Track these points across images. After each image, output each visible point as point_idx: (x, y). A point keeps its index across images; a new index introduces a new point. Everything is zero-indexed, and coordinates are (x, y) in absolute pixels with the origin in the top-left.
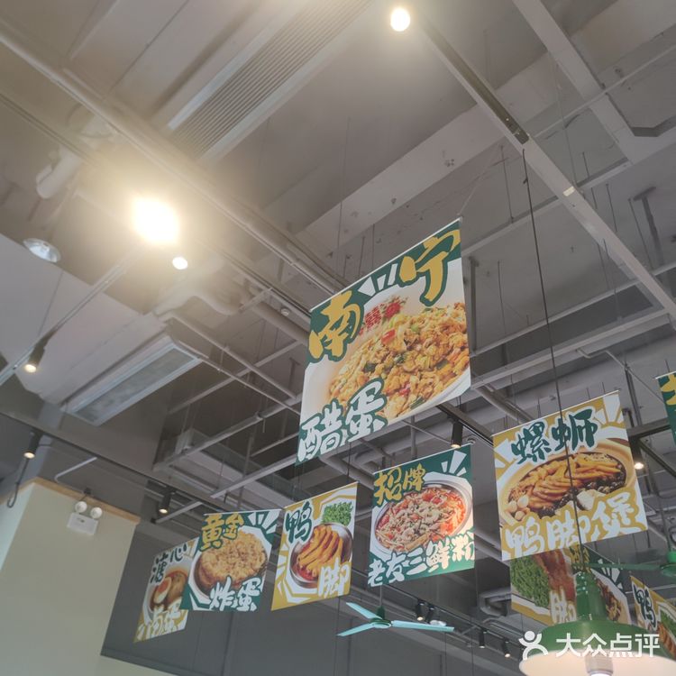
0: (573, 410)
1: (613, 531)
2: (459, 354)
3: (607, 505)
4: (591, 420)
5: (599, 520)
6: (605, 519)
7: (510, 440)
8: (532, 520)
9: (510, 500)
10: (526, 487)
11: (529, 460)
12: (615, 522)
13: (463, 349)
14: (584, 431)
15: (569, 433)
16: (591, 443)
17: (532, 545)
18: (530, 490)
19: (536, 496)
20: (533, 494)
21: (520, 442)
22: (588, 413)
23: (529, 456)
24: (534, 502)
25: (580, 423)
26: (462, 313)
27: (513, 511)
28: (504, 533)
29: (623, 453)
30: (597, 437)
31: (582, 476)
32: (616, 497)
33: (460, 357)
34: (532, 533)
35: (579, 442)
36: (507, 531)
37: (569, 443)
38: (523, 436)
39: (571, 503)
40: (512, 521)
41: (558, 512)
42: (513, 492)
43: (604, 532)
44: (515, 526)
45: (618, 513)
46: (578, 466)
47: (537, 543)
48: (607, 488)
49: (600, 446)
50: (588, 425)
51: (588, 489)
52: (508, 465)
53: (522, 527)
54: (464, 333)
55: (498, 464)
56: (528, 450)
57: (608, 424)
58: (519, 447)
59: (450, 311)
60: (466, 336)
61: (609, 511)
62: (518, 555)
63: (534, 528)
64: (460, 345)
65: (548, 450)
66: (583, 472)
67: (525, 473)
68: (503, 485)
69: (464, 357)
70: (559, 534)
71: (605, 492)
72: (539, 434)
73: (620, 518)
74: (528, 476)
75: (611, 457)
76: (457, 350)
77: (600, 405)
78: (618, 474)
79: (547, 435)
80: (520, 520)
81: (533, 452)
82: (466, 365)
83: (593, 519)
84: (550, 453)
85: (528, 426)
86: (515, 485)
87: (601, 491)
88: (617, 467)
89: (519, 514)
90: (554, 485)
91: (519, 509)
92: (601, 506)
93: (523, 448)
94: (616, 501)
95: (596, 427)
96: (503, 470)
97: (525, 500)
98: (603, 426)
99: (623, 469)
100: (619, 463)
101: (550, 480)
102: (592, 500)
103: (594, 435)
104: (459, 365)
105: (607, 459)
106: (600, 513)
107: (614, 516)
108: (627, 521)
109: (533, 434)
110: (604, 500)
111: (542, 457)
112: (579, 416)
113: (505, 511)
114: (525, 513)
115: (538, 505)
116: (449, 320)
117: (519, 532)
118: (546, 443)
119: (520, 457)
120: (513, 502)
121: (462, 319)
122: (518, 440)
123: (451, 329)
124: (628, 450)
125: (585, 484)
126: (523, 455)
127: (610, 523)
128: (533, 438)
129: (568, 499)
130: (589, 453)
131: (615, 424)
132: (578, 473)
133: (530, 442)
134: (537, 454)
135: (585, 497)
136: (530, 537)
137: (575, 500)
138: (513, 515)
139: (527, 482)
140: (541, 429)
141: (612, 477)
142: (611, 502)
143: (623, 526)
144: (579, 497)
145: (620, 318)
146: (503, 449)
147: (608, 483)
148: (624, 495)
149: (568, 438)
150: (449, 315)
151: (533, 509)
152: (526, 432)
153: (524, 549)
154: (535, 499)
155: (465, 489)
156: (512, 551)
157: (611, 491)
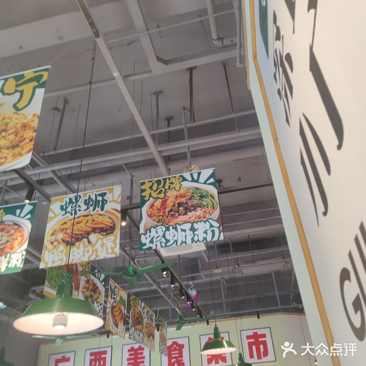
0: (98, 191)
1: (102, 256)
2: (28, 143)
3: (102, 242)
4: (105, 198)
5: (97, 249)
6: (100, 249)
7: (60, 202)
8: (62, 247)
9: (52, 235)
10: (63, 229)
11: (69, 215)
12: (104, 251)
13: (31, 140)
14: (101, 203)
15: (93, 202)
16: (102, 209)
17: (58, 260)
18: (64, 231)
19: (68, 234)
20: (66, 233)
21: (66, 204)
22: (104, 194)
23: (69, 212)
24: (65, 238)
25: (100, 198)
26: (36, 120)
27: (52, 241)
28: (44, 252)
29: (117, 217)
30: (106, 207)
31: (94, 226)
32: (108, 238)
33: (27, 145)
34: (60, 254)
35: (97, 209)
36: (47, 252)
37: (92, 208)
38: (68, 201)
39: (85, 240)
40: (50, 246)
41: (77, 244)
42: (55, 231)
43: (97, 256)
44: (52, 250)
45: (107, 247)
46: (93, 221)
47: (62, 260)
48: (104, 233)
49: (106, 212)
50: (103, 200)
51: (95, 233)
52: (56, 216)
53: (55, 251)
54: (35, 131)
55: (50, 215)
56: (69, 209)
57: (113, 201)
58: (64, 207)
59: (30, 117)
60: (34, 134)
61: (102, 245)
62: (49, 266)
63: (62, 252)
64: (30, 138)
65: (80, 210)
66: (95, 224)
67: (64, 221)
68: (50, 227)
69: (31, 146)
70: (74, 255)
71: (103, 235)
72: (77, 201)
73: (107, 249)
74: (65, 223)
75: (110, 218)
76: (27, 141)
77: (111, 191)
78: (111, 227)
79: (81, 202)
80: (56, 246)
81: (72, 210)
82: (30, 151)
83: (94, 249)
84: (80, 212)
85: (73, 196)
86: (57, 227)
87: (101, 234)
88: (112, 223)
89: (55, 243)
90: (78, 229)
91: (56, 240)
92: (100, 242)
93: (67, 208)
94: (107, 240)
95: (107, 202)
96: (52, 218)
97: (61, 236)
98: (110, 202)
99: (114, 225)
100: (113, 221)
101: (77, 226)
102: (96, 239)
103: (105, 206)
104: (26, 150)
105: (108, 220)
106: (98, 246)
107: (105, 248)
108: (110, 251)
109: (74, 201)
110: (102, 239)
111: (76, 213)
112: (100, 195)
113: (48, 241)
114: (59, 243)
115: (67, 239)
116: (28, 122)
117: (53, 253)
118: (79, 206)
119: (64, 212)
120: (54, 237)
121: (35, 123)
122: (65, 203)
123: (27, 128)
124: (119, 215)
125: (94, 230)
126: (66, 211)
127: (102, 252)
128: (73, 203)
129: (84, 237)
130: (100, 215)
131: (116, 202)
132: (92, 224)
133: (71, 205)
134: (73, 212)
135: (93, 237)
136: (58, 256)
137: (87, 238)
138: (52, 243)
139: (64, 226)
140: (79, 198)
141: (108, 228)
142: (105, 241)
143: (107, 253)
144: (90, 237)
145: (131, 149)
146: (55, 207)
147: (106, 231)
148: (112, 237)
149: (91, 205)
150: (28, 120)
151: (64, 241)
152: (70, 199)
153: (53, 262)
154: (66, 236)
155: (27, 226)
156: (47, 263)
157: (106, 235)
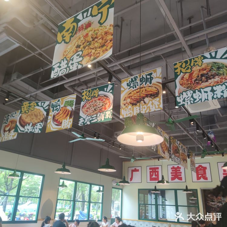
0: (147, 73)
1: (153, 110)
2: (109, 43)
3: (152, 102)
4: (152, 76)
5: (149, 106)
6: (151, 106)
7: (126, 82)
8: (130, 106)
9: (124, 100)
10: (130, 96)
11: (132, 88)
12: (154, 107)
13: (111, 41)
14: (149, 79)
16: (150, 83)
17: (129, 114)
18: (131, 97)
19: (132, 99)
20: (131, 99)
21: (130, 82)
22: (151, 74)
23: (132, 87)
24: (131, 101)
25: (149, 77)
26: (112, 28)
27: (125, 104)
28: (121, 110)
29: (159, 86)
31: (147, 93)
33: (109, 44)
34: (129, 110)
35: (147, 83)
36: (122, 110)
37: (144, 83)
38: (131, 80)
39: (142, 102)
40: (124, 107)
41: (138, 104)
42: (125, 98)
43: (150, 110)
44: (125, 108)
45: (155, 104)
46: (146, 90)
47: (131, 113)
48: (153, 97)
49: (153, 84)
50: (151, 77)
51: (147, 97)
52: (125, 89)
53: (127, 109)
54: (112, 35)
55: (122, 89)
56: (132, 85)
57: (157, 77)
58: (129, 84)
59: (108, 27)
60: (112, 36)
61: (152, 104)
62: (125, 117)
63: (130, 109)
64: (110, 40)
65: (138, 85)
66: (147, 92)
67: (130, 92)
68: (123, 96)
69: (111, 44)
70: (137, 110)
71: (152, 98)
72: (136, 80)
73: (155, 106)
74: (131, 93)
75: (156, 88)
76: (109, 41)
77: (155, 71)
78: (157, 93)
79: (138, 80)
80: (127, 107)
81: (133, 86)
82: (111, 47)
84: (138, 86)
85: (132, 77)
86: (126, 96)
87: (151, 98)
88: (157, 91)
89: (127, 105)
90: (138, 96)
91: (127, 103)
92: (151, 102)
93: (130, 84)
94: (155, 101)
95: (153, 78)
96: (123, 91)
97: (129, 100)
98: (155, 78)
99: (159, 91)
100: (158, 89)
101: (137, 94)
102: (148, 100)
103: (152, 81)
104: (109, 47)
105: (155, 89)
106: (150, 105)
107: (154, 105)
108: (157, 107)
109: (134, 80)
110: (152, 100)
111: (136, 87)
112: (148, 75)
113: (122, 104)
114: (128, 104)
115: (132, 102)
116: (107, 30)
117: (126, 110)
118: (137, 83)
119: (129, 87)
120: (125, 101)
121: (112, 30)
122: (129, 82)
123: (108, 34)
124: (161, 85)
125: (147, 96)
126: (130, 86)
127: (152, 108)
128: (134, 81)
129: (142, 100)
130: (150, 86)
131: (158, 77)
132: (145, 92)
133: (133, 82)
134: (134, 86)
135: (146, 100)
136: (129, 111)
137: (143, 100)
138: (125, 105)
139: (130, 95)
140: (136, 78)
141: (155, 93)
142: (153, 101)
143: (156, 108)
144: (145, 100)
145: (166, 43)
146: (124, 84)
147: (154, 95)
148: (157, 99)
149: (144, 81)
150: (107, 29)
151: (131, 103)
152: (132, 79)
153: (127, 115)
154: (132, 100)
155: (111, 96)
156: (123, 116)
157: (154, 98)
